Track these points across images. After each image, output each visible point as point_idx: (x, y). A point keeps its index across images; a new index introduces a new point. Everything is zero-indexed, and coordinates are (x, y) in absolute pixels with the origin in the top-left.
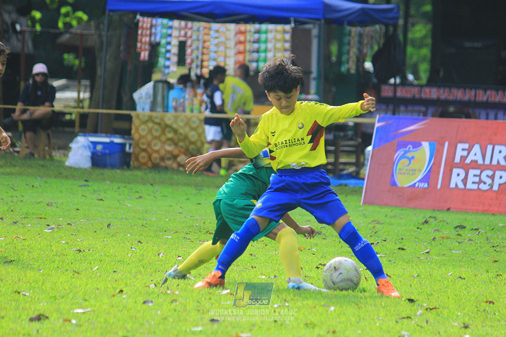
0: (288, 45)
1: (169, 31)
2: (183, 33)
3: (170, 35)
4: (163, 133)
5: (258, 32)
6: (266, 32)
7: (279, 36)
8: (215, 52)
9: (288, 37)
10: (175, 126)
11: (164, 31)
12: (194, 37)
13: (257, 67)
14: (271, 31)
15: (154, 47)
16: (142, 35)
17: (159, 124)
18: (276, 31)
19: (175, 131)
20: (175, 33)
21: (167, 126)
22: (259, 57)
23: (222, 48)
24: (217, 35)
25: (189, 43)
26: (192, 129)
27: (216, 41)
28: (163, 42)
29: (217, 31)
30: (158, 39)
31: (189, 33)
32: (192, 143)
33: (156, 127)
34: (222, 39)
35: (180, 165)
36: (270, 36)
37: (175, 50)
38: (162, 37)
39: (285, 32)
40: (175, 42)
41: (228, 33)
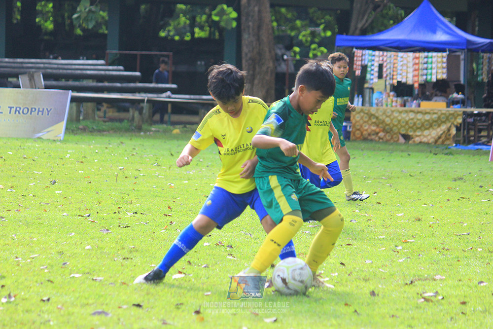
0: (445, 65)
1: (373, 58)
2: (381, 59)
3: (373, 60)
4: (370, 119)
5: (427, 57)
6: (432, 57)
7: (440, 60)
8: (401, 70)
9: (445, 60)
10: (377, 115)
11: (370, 58)
12: (388, 61)
13: (426, 78)
14: (435, 57)
15: (364, 68)
16: (356, 60)
17: (367, 114)
18: (438, 57)
19: (377, 118)
20: (376, 59)
21: (372, 115)
22: (427, 73)
23: (405, 68)
24: (402, 59)
25: (385, 64)
26: (387, 116)
27: (401, 63)
28: (369, 64)
29: (402, 57)
30: (366, 63)
31: (385, 59)
32: (387, 125)
33: (366, 115)
34: (405, 62)
35: (380, 138)
36: (434, 60)
37: (376, 69)
38: (369, 61)
39: (443, 57)
40: (376, 64)
41: (408, 58)
